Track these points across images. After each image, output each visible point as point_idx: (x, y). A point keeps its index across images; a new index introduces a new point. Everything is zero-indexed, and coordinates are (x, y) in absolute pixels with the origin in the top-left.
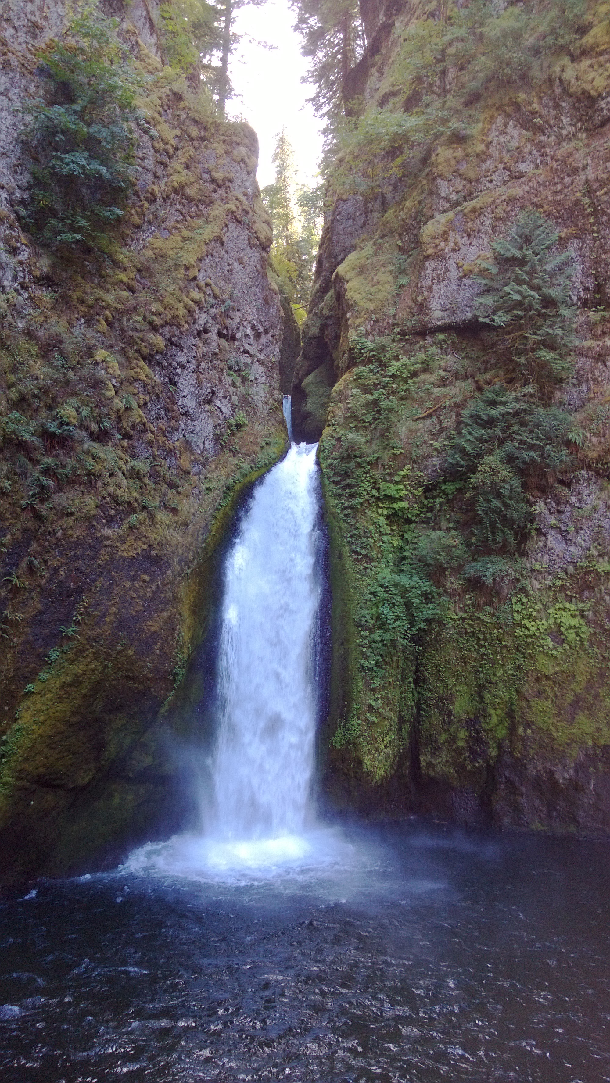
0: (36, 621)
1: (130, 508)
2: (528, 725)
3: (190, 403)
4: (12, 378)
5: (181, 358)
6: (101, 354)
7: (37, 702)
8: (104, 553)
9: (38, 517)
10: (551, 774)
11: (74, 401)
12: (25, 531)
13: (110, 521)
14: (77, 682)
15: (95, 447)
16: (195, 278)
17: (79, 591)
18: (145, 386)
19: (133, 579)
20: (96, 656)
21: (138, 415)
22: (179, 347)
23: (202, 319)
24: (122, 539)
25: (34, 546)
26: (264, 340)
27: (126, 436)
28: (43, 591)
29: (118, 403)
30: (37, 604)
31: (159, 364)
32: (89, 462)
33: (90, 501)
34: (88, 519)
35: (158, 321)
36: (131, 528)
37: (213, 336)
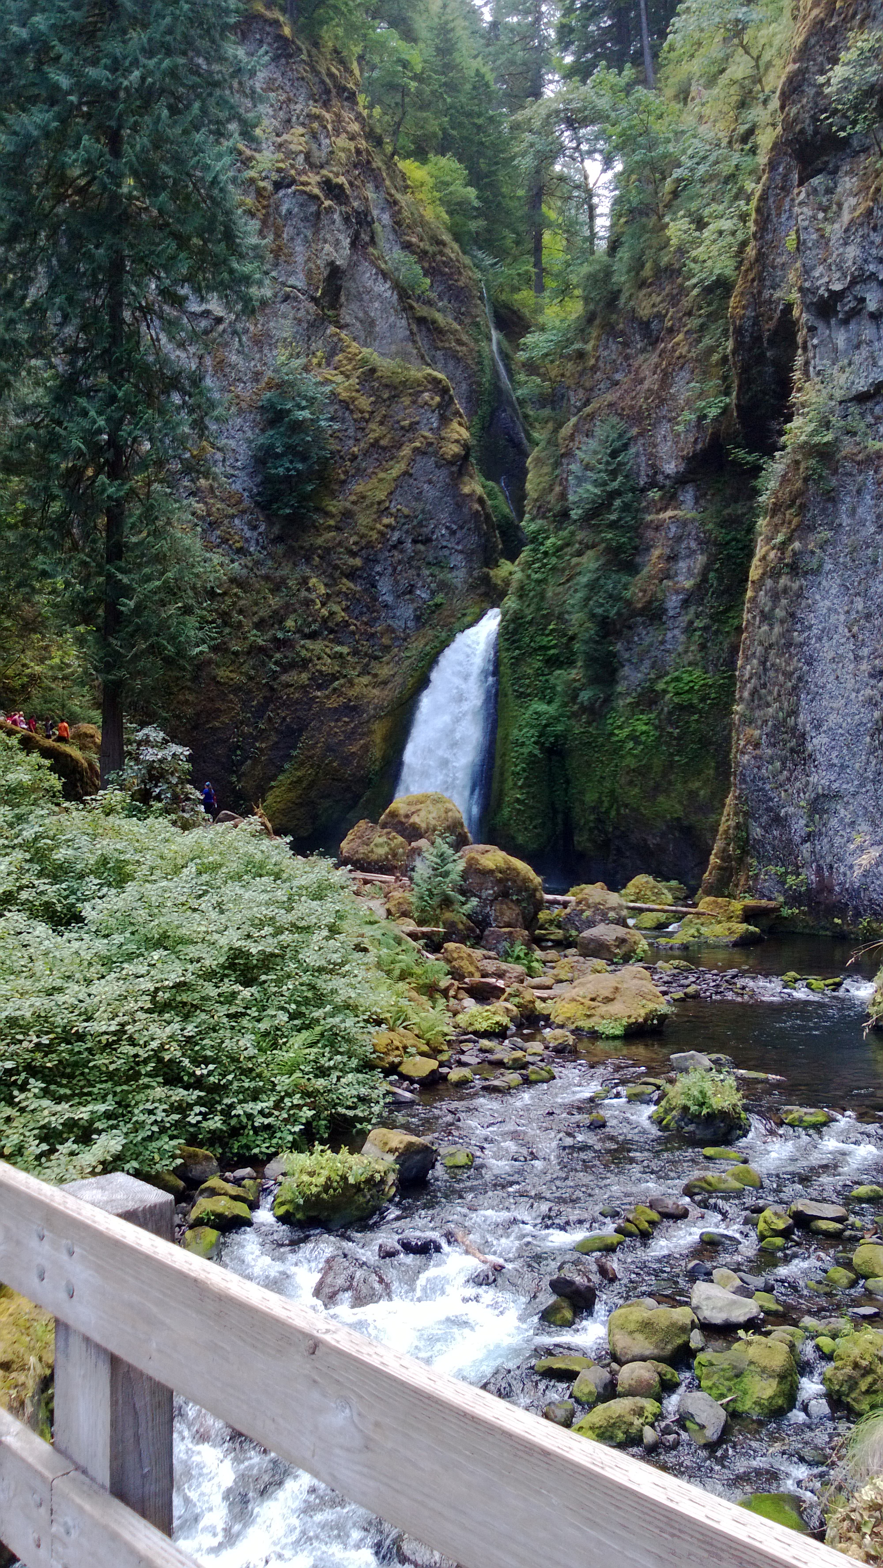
0: (275, 747)
1: (334, 677)
2: (626, 806)
3: (389, 599)
4: (255, 609)
5: (378, 569)
6: (313, 581)
7: (277, 792)
8: (315, 708)
9: (272, 689)
10: (645, 840)
11: (293, 616)
12: (265, 698)
13: (320, 687)
14: (300, 780)
15: (308, 643)
16: (387, 508)
17: (301, 731)
18: (346, 595)
19: (337, 721)
20: (312, 766)
21: (341, 615)
22: (376, 561)
23: (396, 536)
24: (328, 697)
25: (272, 706)
26: (459, 535)
27: (332, 631)
28: (276, 730)
29: (324, 612)
30: (274, 738)
31: (360, 577)
32: (304, 653)
33: (304, 676)
34: (303, 687)
35: (355, 548)
36: (335, 689)
37: (408, 545)
